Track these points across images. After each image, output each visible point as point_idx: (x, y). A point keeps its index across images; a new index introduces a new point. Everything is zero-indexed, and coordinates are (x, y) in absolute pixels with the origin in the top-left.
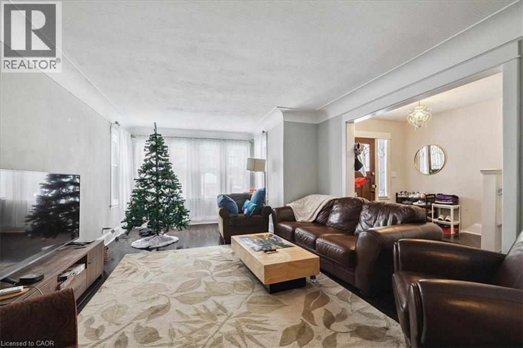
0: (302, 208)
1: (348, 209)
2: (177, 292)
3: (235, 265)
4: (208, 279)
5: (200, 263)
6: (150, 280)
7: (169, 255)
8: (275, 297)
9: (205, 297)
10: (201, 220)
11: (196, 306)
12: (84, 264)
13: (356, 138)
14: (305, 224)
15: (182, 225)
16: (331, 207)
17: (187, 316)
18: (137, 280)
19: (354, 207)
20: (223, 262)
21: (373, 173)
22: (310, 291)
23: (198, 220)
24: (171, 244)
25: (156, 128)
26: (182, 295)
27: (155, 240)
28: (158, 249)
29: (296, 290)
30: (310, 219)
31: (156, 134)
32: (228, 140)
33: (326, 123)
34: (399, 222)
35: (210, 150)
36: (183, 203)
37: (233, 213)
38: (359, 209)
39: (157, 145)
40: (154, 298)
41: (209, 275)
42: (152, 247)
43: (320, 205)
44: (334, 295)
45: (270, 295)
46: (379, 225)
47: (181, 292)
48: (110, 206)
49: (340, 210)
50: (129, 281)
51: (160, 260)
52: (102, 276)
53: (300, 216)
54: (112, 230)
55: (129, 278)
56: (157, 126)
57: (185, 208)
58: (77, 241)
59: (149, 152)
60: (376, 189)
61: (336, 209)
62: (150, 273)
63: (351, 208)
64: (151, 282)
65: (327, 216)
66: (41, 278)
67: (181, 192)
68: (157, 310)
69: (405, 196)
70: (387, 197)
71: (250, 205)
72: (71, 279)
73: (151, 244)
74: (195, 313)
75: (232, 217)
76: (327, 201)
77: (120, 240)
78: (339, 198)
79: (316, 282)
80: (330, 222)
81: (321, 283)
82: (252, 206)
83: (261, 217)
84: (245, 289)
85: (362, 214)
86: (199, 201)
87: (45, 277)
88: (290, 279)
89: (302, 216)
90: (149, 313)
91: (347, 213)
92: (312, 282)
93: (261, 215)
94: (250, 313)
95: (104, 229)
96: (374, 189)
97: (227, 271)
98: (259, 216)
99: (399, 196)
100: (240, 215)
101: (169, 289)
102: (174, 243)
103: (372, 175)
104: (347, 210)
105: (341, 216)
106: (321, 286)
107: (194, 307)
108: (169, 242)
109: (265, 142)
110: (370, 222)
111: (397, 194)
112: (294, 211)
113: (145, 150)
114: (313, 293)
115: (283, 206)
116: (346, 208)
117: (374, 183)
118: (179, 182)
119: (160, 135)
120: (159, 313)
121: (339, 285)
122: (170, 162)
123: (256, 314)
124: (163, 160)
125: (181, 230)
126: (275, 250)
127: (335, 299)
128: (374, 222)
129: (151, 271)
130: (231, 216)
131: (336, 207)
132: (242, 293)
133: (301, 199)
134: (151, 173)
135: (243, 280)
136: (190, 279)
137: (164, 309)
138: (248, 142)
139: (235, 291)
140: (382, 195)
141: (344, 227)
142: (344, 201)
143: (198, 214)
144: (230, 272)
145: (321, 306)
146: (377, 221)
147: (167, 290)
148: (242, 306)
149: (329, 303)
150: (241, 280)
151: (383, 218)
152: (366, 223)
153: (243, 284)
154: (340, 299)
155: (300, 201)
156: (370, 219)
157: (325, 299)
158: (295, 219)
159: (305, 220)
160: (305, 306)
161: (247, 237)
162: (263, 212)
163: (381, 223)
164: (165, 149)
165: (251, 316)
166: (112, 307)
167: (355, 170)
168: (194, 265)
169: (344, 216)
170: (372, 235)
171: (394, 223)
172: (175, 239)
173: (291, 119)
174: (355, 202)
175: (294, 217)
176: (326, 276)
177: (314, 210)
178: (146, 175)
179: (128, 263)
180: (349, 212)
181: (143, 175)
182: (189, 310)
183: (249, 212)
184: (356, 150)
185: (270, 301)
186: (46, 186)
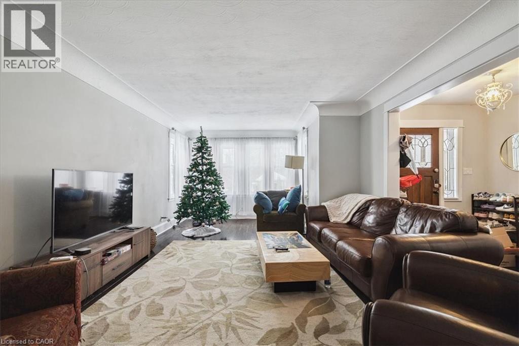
0: (338, 208)
1: (384, 211)
2: (195, 278)
3: (256, 260)
4: (226, 270)
5: (228, 254)
6: (181, 265)
7: (206, 245)
8: (279, 296)
9: (216, 286)
10: (246, 215)
11: (203, 292)
12: (130, 245)
13: (401, 129)
14: (337, 225)
15: (223, 219)
16: (368, 208)
17: (192, 300)
18: (171, 263)
19: (390, 209)
20: (248, 256)
21: (436, 170)
22: (318, 296)
23: (244, 214)
24: (213, 235)
25: (202, 131)
26: (198, 281)
27: (200, 230)
28: (203, 238)
29: (302, 293)
30: (344, 220)
31: (201, 137)
32: (273, 138)
33: (369, 113)
34: (438, 231)
35: (255, 149)
36: (224, 198)
37: (267, 210)
38: (396, 212)
39: (202, 146)
40: (175, 280)
41: (229, 266)
42: (196, 236)
43: (357, 205)
44: (343, 305)
45: (274, 293)
46: (414, 232)
47: (198, 278)
48: (168, 199)
49: (374, 212)
50: (165, 263)
51: (196, 248)
52: (149, 256)
53: (334, 216)
54: (167, 219)
55: (166, 261)
56: (203, 130)
57: (227, 203)
58: (130, 226)
59: (196, 153)
60: (441, 189)
61: (372, 210)
62: (184, 258)
63: (387, 210)
64: (180, 266)
65: (362, 218)
66: (89, 252)
67: (223, 188)
68: (173, 291)
69: (485, 199)
70: (457, 199)
71: (284, 202)
72: (115, 256)
73: (196, 234)
74: (200, 298)
75: (265, 214)
76: (363, 201)
77: (176, 228)
78: (378, 198)
79: (331, 288)
80: (364, 225)
81: (335, 290)
82: (285, 203)
83: (295, 214)
84: (254, 284)
85: (398, 217)
86: (245, 197)
87: (92, 252)
88: (294, 281)
89: (337, 217)
90: (166, 292)
91: (381, 215)
92: (326, 288)
93: (296, 213)
94: (246, 307)
95: (162, 218)
96: (438, 189)
97: (247, 264)
98: (292, 214)
99: (475, 198)
100: (273, 212)
101: (191, 274)
102: (215, 234)
103: (435, 172)
104: (382, 212)
105: (375, 218)
106: (333, 293)
107: (202, 293)
108: (211, 234)
109: (306, 138)
110: (405, 227)
111: (473, 196)
112: (328, 211)
113: (193, 151)
114: (321, 299)
115: (318, 205)
116: (381, 210)
117: (437, 182)
118: (222, 179)
119: (205, 137)
120: (173, 293)
121: (356, 295)
122: (213, 161)
123: (251, 310)
124: (207, 159)
125: (222, 223)
126: (287, 249)
127: (342, 310)
128: (410, 229)
129: (185, 257)
130: (264, 212)
131: (372, 208)
132: (249, 287)
133: (339, 198)
134: (197, 171)
135: (257, 275)
136: (212, 268)
137: (179, 290)
138: (293, 139)
139: (243, 285)
140: (450, 196)
141: (377, 232)
142: (381, 202)
143: (244, 209)
144: (249, 266)
145: (322, 314)
146: (413, 228)
147: (189, 275)
148: (243, 300)
149: (332, 312)
150: (255, 275)
151: (419, 224)
152: (401, 228)
153: (254, 279)
154: (347, 310)
155: (336, 200)
156: (405, 224)
157: (331, 307)
158: (329, 219)
159: (339, 221)
160: (303, 310)
161: (270, 234)
162: (297, 210)
163: (418, 229)
164: (209, 149)
165: (245, 310)
166: (143, 282)
167: (401, 167)
168: (222, 256)
169: (377, 219)
170: (387, 242)
171: (432, 230)
172: (218, 230)
173: (328, 113)
174: (392, 203)
175: (328, 217)
176: (345, 283)
177: (349, 211)
178: (193, 173)
179: (172, 248)
180: (383, 215)
181: (191, 173)
182: (196, 295)
183: (282, 209)
184: (401, 143)
185: (271, 299)
186: (123, 182)
